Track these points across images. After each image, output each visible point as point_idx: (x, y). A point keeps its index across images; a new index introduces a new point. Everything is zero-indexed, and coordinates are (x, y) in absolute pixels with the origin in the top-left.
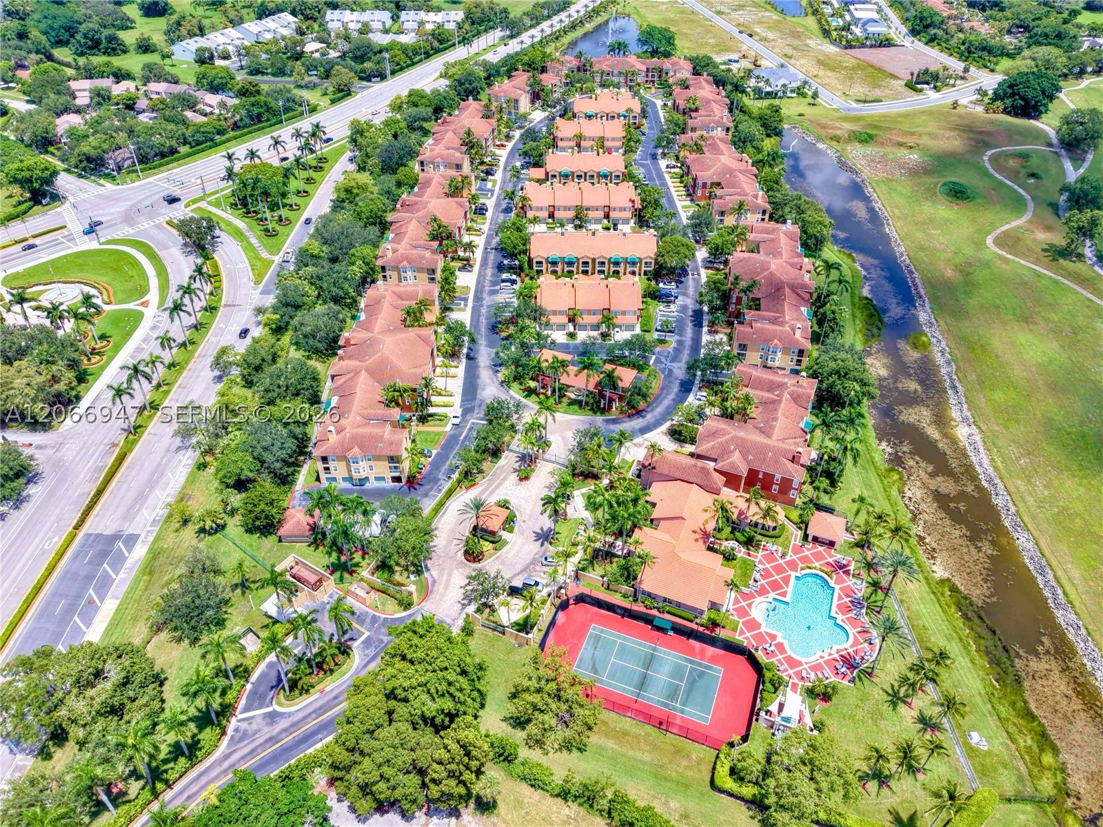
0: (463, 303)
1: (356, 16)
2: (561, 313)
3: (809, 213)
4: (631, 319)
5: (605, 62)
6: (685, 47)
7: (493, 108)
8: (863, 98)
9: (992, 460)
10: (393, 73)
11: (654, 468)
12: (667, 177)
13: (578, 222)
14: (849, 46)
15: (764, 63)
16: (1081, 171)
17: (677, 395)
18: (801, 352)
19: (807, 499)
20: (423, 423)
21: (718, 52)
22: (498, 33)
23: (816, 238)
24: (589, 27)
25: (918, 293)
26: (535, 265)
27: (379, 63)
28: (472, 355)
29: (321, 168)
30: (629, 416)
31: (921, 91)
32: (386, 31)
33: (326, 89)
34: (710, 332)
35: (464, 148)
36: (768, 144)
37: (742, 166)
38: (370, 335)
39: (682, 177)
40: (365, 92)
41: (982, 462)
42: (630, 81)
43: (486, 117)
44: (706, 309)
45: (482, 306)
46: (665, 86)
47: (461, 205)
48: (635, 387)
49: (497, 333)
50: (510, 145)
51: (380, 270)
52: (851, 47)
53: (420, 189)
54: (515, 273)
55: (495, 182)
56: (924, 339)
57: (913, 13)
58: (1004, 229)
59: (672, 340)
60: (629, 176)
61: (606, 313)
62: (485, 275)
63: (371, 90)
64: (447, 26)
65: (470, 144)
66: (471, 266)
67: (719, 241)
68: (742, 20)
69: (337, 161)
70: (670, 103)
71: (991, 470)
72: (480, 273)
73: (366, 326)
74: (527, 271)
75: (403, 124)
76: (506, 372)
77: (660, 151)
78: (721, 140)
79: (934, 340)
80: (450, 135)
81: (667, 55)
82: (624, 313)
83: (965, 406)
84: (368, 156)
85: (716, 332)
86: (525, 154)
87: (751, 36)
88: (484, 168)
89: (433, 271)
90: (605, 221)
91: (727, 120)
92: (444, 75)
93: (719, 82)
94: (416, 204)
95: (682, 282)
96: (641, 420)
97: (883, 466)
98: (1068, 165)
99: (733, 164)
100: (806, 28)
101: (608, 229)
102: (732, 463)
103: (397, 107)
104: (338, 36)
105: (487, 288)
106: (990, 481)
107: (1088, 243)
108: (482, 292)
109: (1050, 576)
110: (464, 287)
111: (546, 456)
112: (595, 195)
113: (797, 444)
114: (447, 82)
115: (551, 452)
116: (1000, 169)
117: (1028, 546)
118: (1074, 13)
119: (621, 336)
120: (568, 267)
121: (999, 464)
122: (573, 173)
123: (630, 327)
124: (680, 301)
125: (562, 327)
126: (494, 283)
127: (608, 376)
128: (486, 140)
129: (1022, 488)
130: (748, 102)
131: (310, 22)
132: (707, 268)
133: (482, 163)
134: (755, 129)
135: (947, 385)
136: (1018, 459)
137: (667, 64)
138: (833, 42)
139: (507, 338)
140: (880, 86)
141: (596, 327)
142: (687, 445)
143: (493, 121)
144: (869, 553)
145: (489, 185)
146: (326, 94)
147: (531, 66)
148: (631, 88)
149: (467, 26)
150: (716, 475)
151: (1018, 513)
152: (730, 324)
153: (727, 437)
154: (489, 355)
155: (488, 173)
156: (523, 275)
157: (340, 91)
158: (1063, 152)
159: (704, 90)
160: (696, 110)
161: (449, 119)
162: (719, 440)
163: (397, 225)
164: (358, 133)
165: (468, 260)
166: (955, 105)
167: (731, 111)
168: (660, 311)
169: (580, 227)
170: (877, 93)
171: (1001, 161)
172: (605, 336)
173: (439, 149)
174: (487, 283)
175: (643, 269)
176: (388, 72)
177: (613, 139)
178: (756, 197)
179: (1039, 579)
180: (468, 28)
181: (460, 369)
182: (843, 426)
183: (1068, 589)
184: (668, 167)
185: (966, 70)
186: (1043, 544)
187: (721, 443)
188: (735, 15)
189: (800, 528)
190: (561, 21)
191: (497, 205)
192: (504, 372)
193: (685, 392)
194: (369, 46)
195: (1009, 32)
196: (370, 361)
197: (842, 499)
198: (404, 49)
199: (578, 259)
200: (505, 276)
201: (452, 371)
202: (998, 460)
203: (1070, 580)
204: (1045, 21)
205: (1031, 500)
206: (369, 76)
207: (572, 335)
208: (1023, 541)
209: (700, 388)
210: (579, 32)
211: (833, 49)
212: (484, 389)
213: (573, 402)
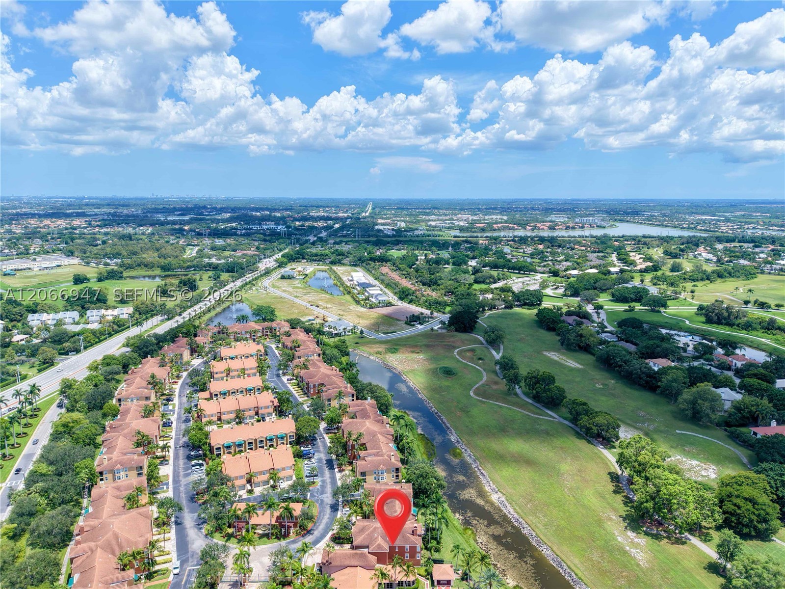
0: (165, 487)
1: (52, 316)
2: (241, 477)
3: (378, 391)
4: (289, 472)
5: (234, 327)
6: (282, 315)
7: (167, 360)
8: (386, 331)
9: (514, 509)
10: (85, 348)
11: (330, 563)
12: (289, 386)
13: (237, 420)
14: (371, 307)
15: (329, 319)
16: (501, 354)
17: (330, 515)
18: (397, 470)
19: (426, 559)
20: (150, 580)
21: (302, 316)
22: (159, 318)
23: (386, 405)
24: (218, 310)
25: (447, 427)
26: (215, 450)
27: (75, 342)
28: (179, 522)
29: (36, 415)
30: (303, 536)
31: (414, 325)
32: (78, 323)
33: (34, 363)
34: (340, 471)
35: (150, 386)
36: (344, 360)
37: (334, 372)
38: (99, 521)
39: (298, 384)
40: (65, 362)
41: (510, 511)
42: (252, 336)
43: (162, 366)
44: (334, 457)
45: (180, 485)
46: (276, 337)
47: (155, 421)
48: (303, 514)
49: (195, 502)
50: (180, 382)
51: (99, 475)
52: (372, 308)
53: (121, 416)
54: (201, 459)
55: (174, 405)
56: (458, 451)
57: (397, 290)
58: (476, 386)
59: (318, 480)
60: (266, 388)
61: (271, 471)
62: (179, 465)
63: (69, 361)
64: (121, 317)
65: (154, 383)
66: (167, 461)
67: (332, 415)
68: (310, 300)
69: (48, 409)
70: (280, 346)
71: (516, 515)
72: (174, 464)
73: (95, 516)
74: (210, 456)
75: (102, 378)
76: (208, 527)
77: (281, 372)
78: (317, 360)
79: (463, 450)
80: (138, 380)
81: (272, 320)
82: (284, 469)
83: (491, 483)
84: (76, 401)
85: (344, 470)
86: (194, 384)
87: (318, 307)
88: (165, 397)
89: (141, 468)
90: (256, 417)
91: (318, 350)
92: (127, 345)
93: (307, 331)
94: (121, 425)
95: (314, 445)
96: (311, 536)
97: (461, 528)
98: (494, 352)
99: (329, 372)
100: (347, 301)
101: (259, 421)
102: (379, 545)
103: (94, 368)
104: (39, 329)
105: (182, 473)
106: (517, 521)
107: (517, 387)
108: (178, 476)
109: (566, 567)
110: (164, 476)
111: (252, 578)
112: (247, 402)
113: (412, 523)
114: (128, 349)
115: (254, 576)
116: (463, 358)
117: (549, 552)
118: (470, 285)
119: (285, 485)
120: (238, 448)
121: (519, 510)
122: (229, 391)
123: (289, 478)
124: (316, 456)
125: (243, 487)
126: (186, 469)
127: (286, 509)
128: (165, 380)
129: (534, 521)
130: (325, 339)
131: (15, 323)
132: (327, 433)
133: (163, 395)
134: (335, 352)
135: (478, 473)
136: (526, 505)
137: (274, 325)
138: (363, 306)
139: (204, 503)
140: (393, 325)
141: (267, 482)
142: (345, 545)
143: (168, 368)
144: (471, 582)
145: (171, 407)
146: (33, 367)
147: (187, 334)
148: (254, 340)
149: (137, 316)
150: (370, 556)
151: (537, 536)
152: (351, 463)
153: (371, 529)
154: (192, 518)
155: (168, 400)
156: (207, 459)
157: (44, 363)
158: (489, 347)
159: (300, 335)
160: (299, 346)
161: (135, 370)
162: (367, 533)
163: (108, 442)
164: (67, 387)
165: (164, 457)
166: (432, 329)
167: (318, 345)
168: (305, 466)
169: (240, 423)
170: (393, 329)
171: (463, 354)
172: (274, 487)
173: (132, 389)
174: (181, 470)
175: (289, 440)
176: (82, 348)
177: (251, 369)
178: (346, 388)
179: (561, 570)
180: (138, 316)
181: (172, 534)
182: (435, 505)
183: (577, 571)
184: (288, 380)
185: (432, 313)
186: (555, 549)
187: (369, 534)
188: (305, 297)
189: (428, 579)
190: (201, 308)
191: (179, 419)
192: (206, 528)
193: (334, 511)
194: (65, 333)
195: (445, 295)
196: (104, 539)
197: (446, 553)
198: (94, 332)
199: (245, 441)
200: (193, 462)
201: (167, 535)
202: (517, 508)
203: (575, 565)
204: (460, 289)
205: (540, 526)
206: (68, 351)
207: (250, 492)
208: (545, 552)
209: (343, 507)
210: (213, 313)
211: (363, 310)
212: (193, 544)
213: (262, 536)
